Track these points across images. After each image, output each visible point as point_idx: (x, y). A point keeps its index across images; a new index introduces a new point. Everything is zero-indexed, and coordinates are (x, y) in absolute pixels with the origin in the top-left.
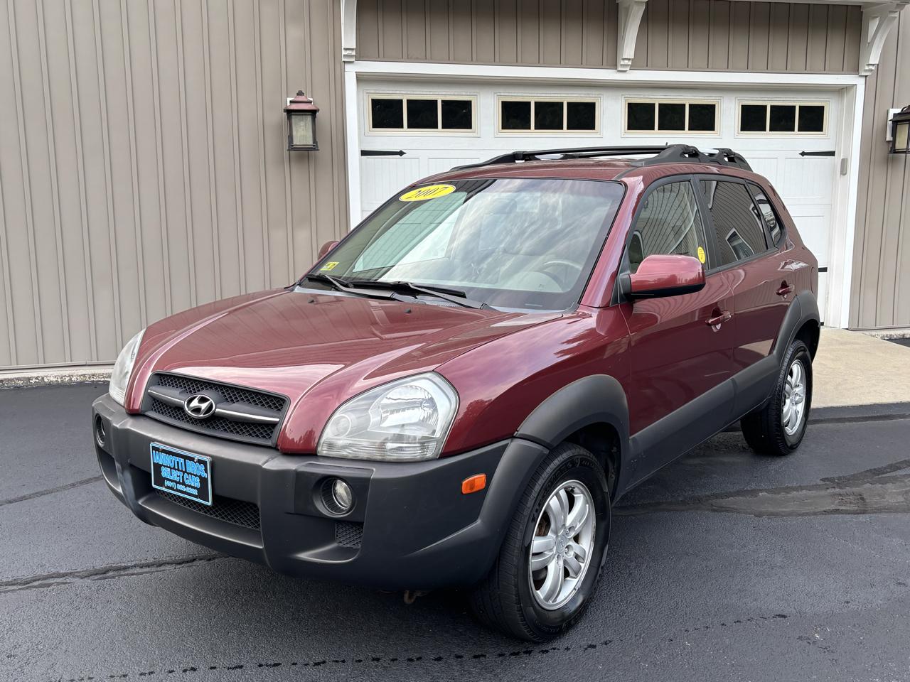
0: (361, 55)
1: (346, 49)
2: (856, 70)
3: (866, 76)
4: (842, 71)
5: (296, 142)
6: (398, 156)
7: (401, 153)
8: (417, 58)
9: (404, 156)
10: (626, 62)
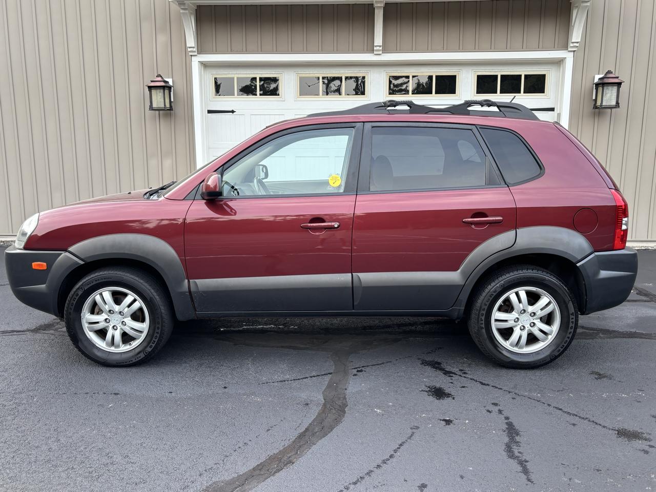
0: (201, 50)
1: (190, 47)
2: (565, 47)
3: (574, 51)
4: (554, 48)
5: (155, 105)
6: (231, 114)
7: (233, 112)
8: (237, 51)
9: (235, 113)
10: (378, 48)
